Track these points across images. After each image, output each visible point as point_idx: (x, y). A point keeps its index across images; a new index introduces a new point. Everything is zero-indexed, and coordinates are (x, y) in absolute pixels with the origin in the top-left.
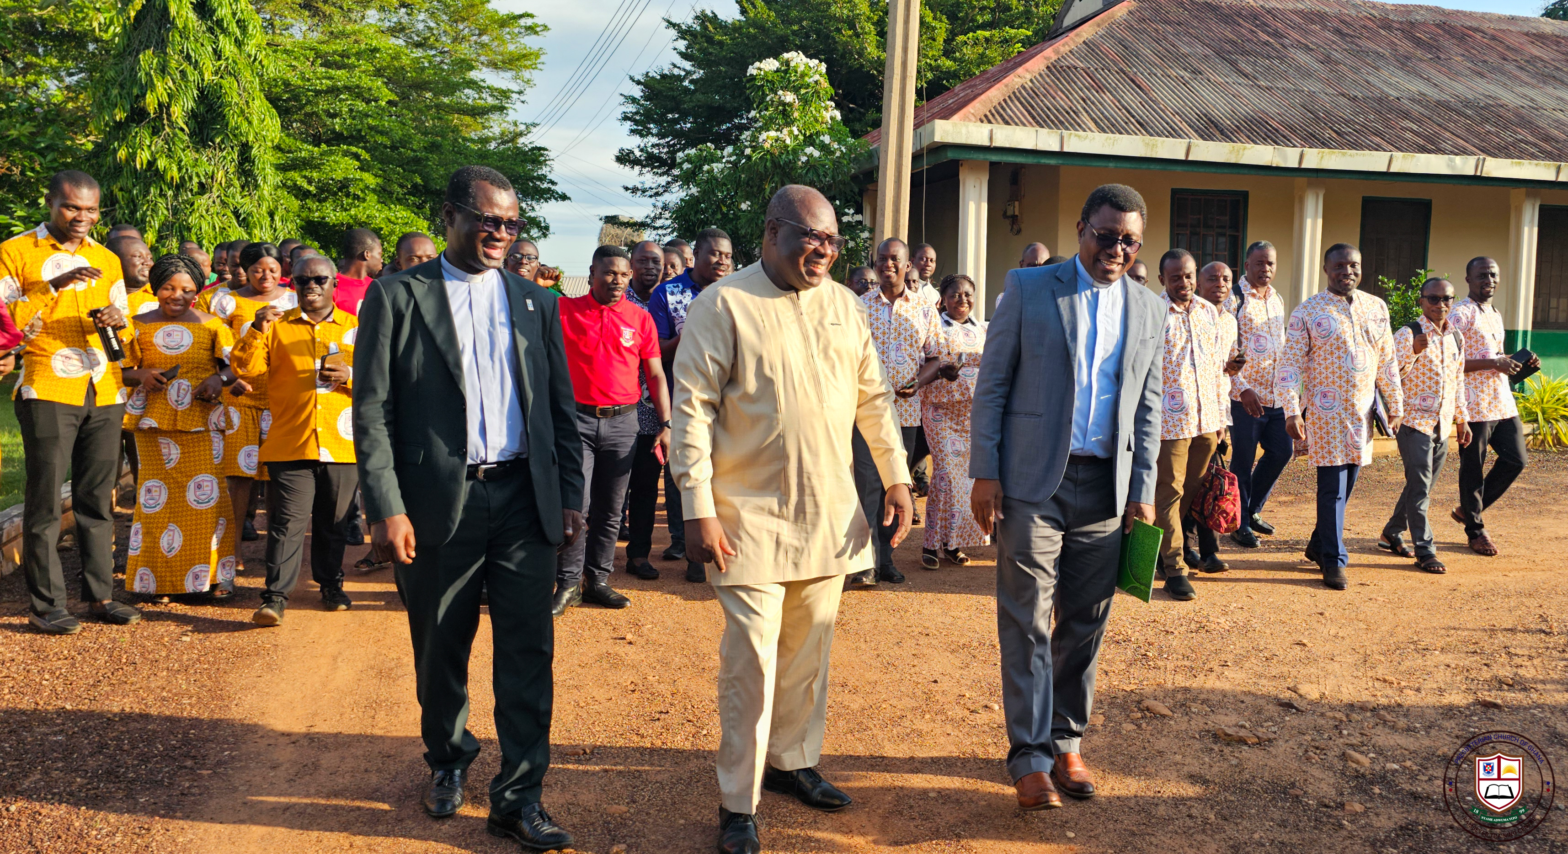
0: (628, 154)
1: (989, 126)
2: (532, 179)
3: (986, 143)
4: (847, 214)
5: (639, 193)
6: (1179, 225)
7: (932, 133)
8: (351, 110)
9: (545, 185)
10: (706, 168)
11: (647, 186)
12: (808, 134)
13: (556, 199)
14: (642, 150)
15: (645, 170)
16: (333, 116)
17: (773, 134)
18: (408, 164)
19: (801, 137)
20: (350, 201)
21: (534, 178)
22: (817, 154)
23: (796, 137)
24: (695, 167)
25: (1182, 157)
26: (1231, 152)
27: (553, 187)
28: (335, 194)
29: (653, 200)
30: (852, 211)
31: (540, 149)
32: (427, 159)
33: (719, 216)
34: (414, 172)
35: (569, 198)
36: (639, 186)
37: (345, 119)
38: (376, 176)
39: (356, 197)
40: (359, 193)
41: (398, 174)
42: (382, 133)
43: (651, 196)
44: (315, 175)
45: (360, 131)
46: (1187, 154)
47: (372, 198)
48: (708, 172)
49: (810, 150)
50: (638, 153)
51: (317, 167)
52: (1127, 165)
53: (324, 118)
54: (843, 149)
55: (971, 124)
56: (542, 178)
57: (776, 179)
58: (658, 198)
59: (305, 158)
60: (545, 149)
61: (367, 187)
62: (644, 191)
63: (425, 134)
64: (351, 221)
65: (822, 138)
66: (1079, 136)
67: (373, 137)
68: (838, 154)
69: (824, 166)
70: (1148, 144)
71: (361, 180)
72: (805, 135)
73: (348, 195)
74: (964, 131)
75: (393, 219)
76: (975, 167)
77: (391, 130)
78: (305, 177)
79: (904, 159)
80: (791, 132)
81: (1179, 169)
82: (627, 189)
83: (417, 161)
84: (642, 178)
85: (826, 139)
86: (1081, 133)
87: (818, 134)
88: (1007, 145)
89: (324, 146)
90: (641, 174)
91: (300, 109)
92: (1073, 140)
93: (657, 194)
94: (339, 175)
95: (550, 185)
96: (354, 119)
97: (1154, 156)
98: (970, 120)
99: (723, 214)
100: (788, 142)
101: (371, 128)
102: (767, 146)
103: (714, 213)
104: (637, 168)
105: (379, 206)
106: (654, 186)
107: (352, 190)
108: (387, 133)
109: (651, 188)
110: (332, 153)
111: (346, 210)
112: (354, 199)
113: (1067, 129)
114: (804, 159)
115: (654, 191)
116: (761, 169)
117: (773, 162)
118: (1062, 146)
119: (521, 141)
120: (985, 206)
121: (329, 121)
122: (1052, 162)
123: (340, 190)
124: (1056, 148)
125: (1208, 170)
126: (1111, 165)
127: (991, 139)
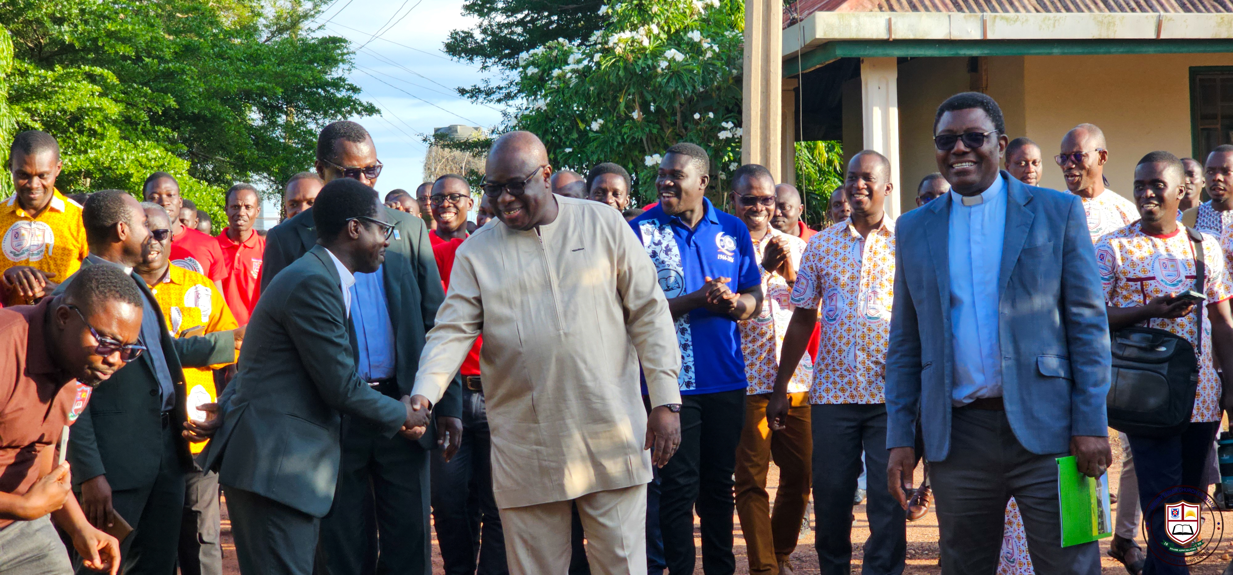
0: (464, 39)
1: (887, 15)
2: (324, 85)
3: (883, 35)
4: (724, 129)
5: (481, 97)
6: (1205, 117)
7: (813, 29)
8: (82, 11)
9: (342, 94)
10: (556, 72)
11: (493, 85)
12: (673, 30)
13: (359, 113)
14: (484, 31)
15: (490, 62)
16: (60, 21)
17: (627, 35)
18: (155, 79)
19: (663, 36)
20: (85, 139)
21: (328, 84)
22: (680, 57)
23: (657, 37)
24: (544, 71)
25: (1152, 36)
26: (1219, 25)
27: (355, 96)
28: (65, 131)
29: (502, 106)
30: (730, 125)
31: (335, 41)
32: (183, 72)
33: (575, 136)
34: (165, 91)
35: (378, 111)
36: (482, 86)
37: (76, 26)
38: (116, 101)
39: (93, 133)
40: (96, 127)
41: (145, 95)
42: (124, 41)
43: (499, 101)
44: (41, 106)
45: (95, 40)
46: (1159, 30)
47: (113, 133)
48: (559, 78)
49: (672, 53)
50: (478, 36)
51: (46, 97)
52: (1078, 50)
53: (48, 24)
54: (716, 48)
55: (862, 14)
56: (337, 84)
57: (632, 90)
58: (510, 102)
59: (33, 86)
60: (344, 41)
61: (106, 118)
62: (489, 93)
63: (177, 33)
64: (91, 167)
65: (690, 35)
66: (1007, 19)
67: (113, 47)
68: (709, 54)
69: (691, 71)
70: (1102, 22)
71: (101, 110)
72: (668, 32)
73: (81, 131)
74: (853, 23)
75: (144, 161)
76: (879, 64)
77: (137, 35)
78: (28, 110)
79: (772, 64)
80: (650, 31)
81: (1151, 50)
82: (462, 92)
83: (169, 75)
84: (486, 74)
85: (696, 36)
86: (1012, 14)
87: (686, 29)
88: (911, 36)
89: (58, 68)
90: (484, 68)
91: (17, 15)
92: (999, 23)
93: (509, 97)
94: (71, 107)
95: (350, 93)
96: (86, 22)
97: (1112, 36)
98: (864, 8)
99: (579, 131)
100: (646, 43)
101: (110, 34)
102: (618, 50)
103: (568, 131)
104: (478, 61)
105: (122, 143)
106: (503, 84)
107: (87, 124)
108: (130, 40)
109: (500, 88)
110: (69, 76)
111: (80, 152)
112: (89, 136)
113: (994, 10)
114: (664, 64)
115: (504, 91)
116: (613, 79)
117: (625, 68)
118: (985, 32)
119: (305, 25)
120: (894, 112)
121: (54, 30)
122: (975, 52)
123: (71, 124)
124: (977, 35)
125: (1192, 49)
126: (1056, 51)
127: (889, 30)
